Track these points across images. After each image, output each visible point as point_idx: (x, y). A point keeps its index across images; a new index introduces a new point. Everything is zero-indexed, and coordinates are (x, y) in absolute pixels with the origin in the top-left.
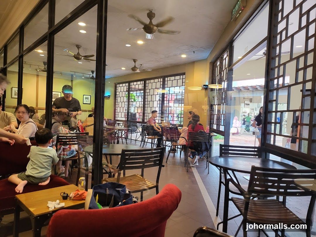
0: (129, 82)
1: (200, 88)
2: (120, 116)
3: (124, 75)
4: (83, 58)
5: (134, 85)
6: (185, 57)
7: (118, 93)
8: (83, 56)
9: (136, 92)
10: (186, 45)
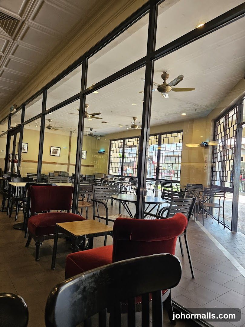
0: (124, 139)
1: (197, 145)
2: (114, 171)
3: (120, 132)
4: (90, 116)
5: (129, 142)
6: (185, 115)
7: (112, 149)
8: (90, 115)
9: (131, 148)
10: (189, 103)
